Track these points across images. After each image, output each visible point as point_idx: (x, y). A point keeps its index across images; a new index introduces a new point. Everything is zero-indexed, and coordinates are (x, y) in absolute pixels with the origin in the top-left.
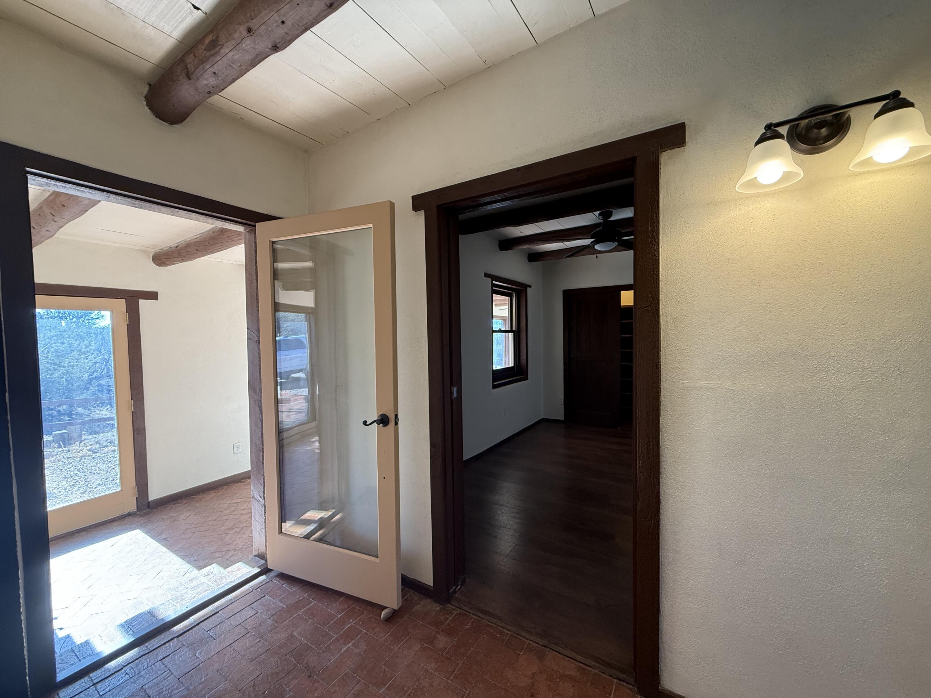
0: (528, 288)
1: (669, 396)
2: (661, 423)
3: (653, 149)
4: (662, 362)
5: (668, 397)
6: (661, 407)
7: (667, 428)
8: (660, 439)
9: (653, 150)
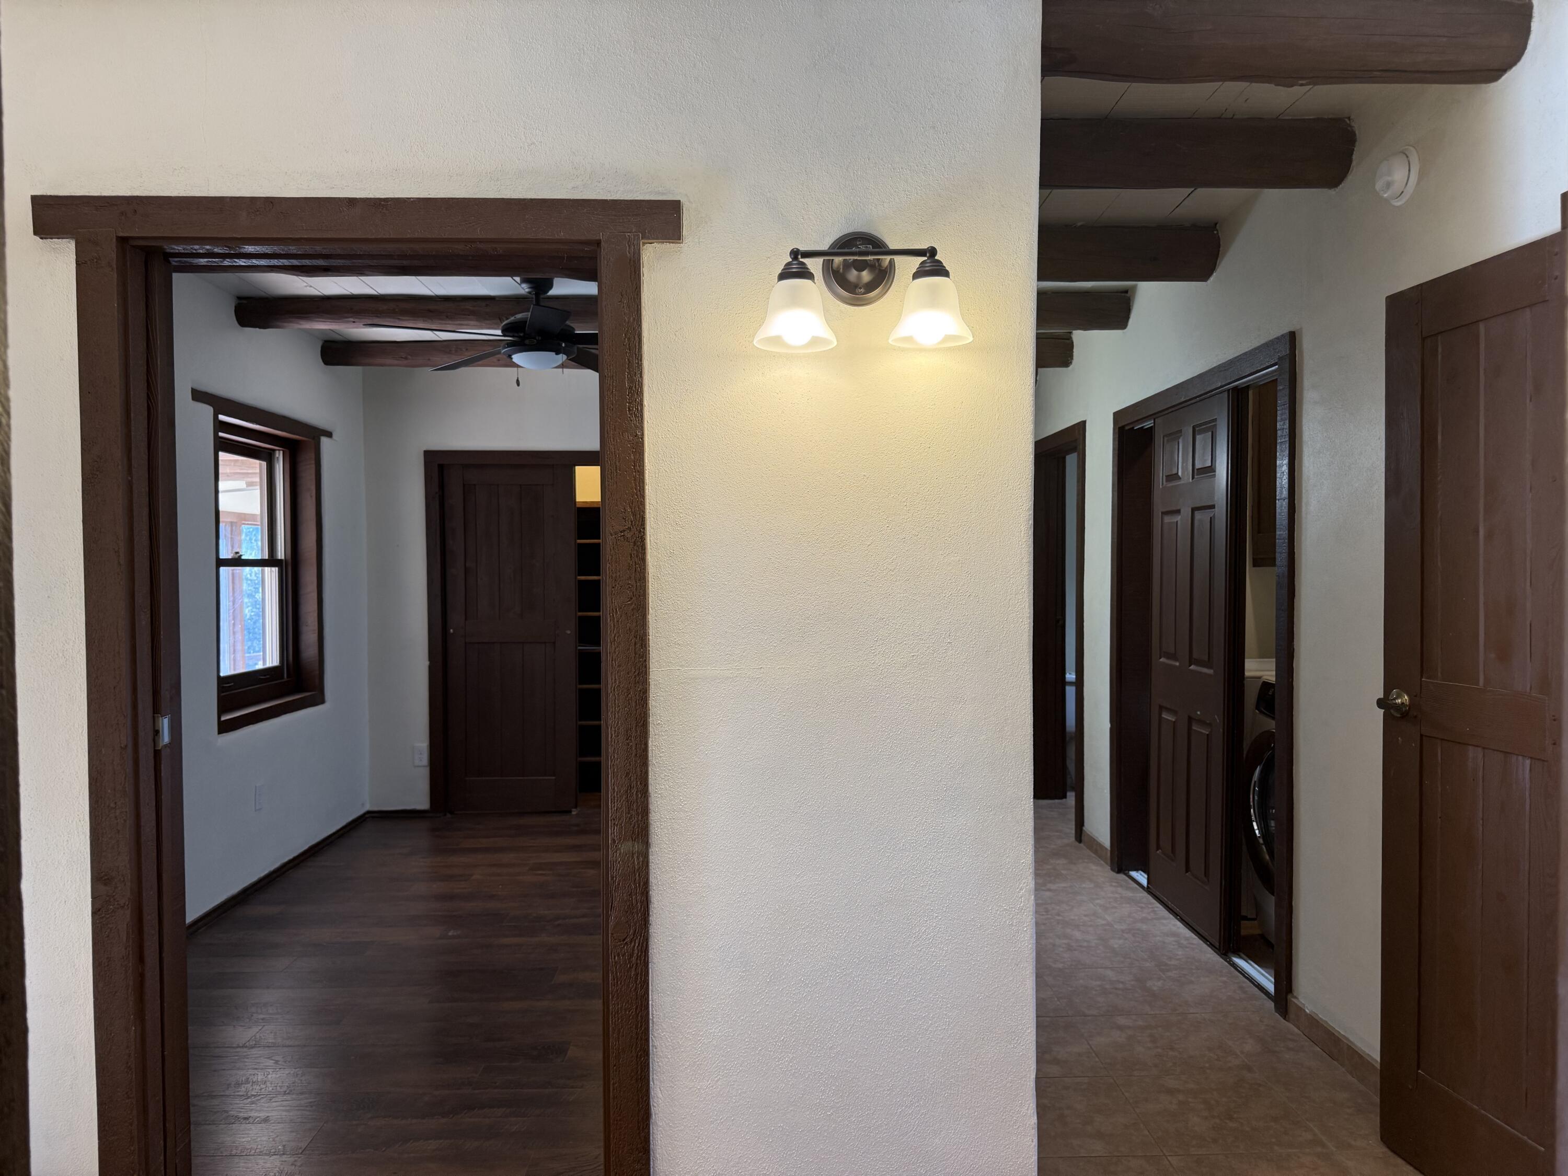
0: (324, 440)
1: (663, 696)
2: (650, 749)
3: (629, 234)
4: (651, 634)
5: (662, 699)
6: (651, 719)
7: (660, 757)
8: (650, 780)
9: (629, 236)
